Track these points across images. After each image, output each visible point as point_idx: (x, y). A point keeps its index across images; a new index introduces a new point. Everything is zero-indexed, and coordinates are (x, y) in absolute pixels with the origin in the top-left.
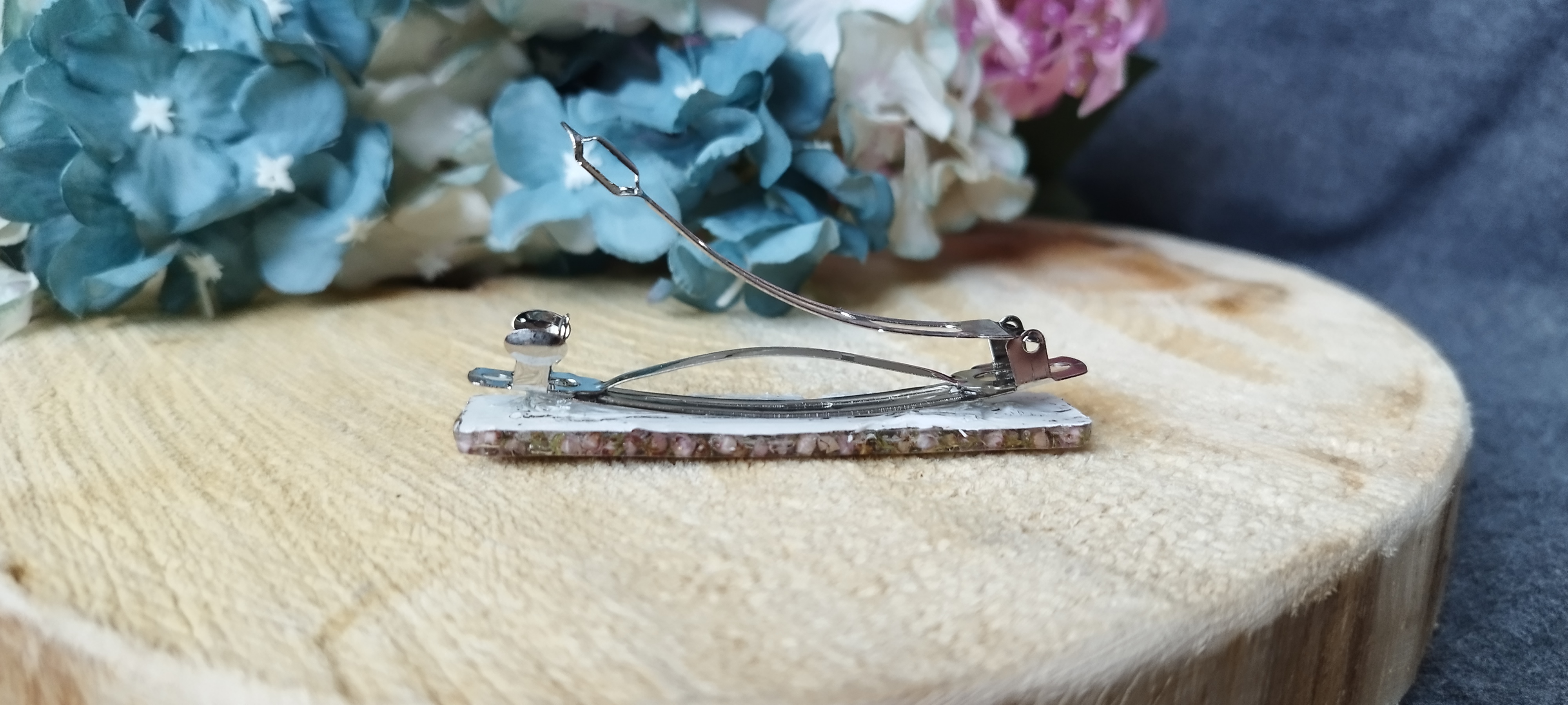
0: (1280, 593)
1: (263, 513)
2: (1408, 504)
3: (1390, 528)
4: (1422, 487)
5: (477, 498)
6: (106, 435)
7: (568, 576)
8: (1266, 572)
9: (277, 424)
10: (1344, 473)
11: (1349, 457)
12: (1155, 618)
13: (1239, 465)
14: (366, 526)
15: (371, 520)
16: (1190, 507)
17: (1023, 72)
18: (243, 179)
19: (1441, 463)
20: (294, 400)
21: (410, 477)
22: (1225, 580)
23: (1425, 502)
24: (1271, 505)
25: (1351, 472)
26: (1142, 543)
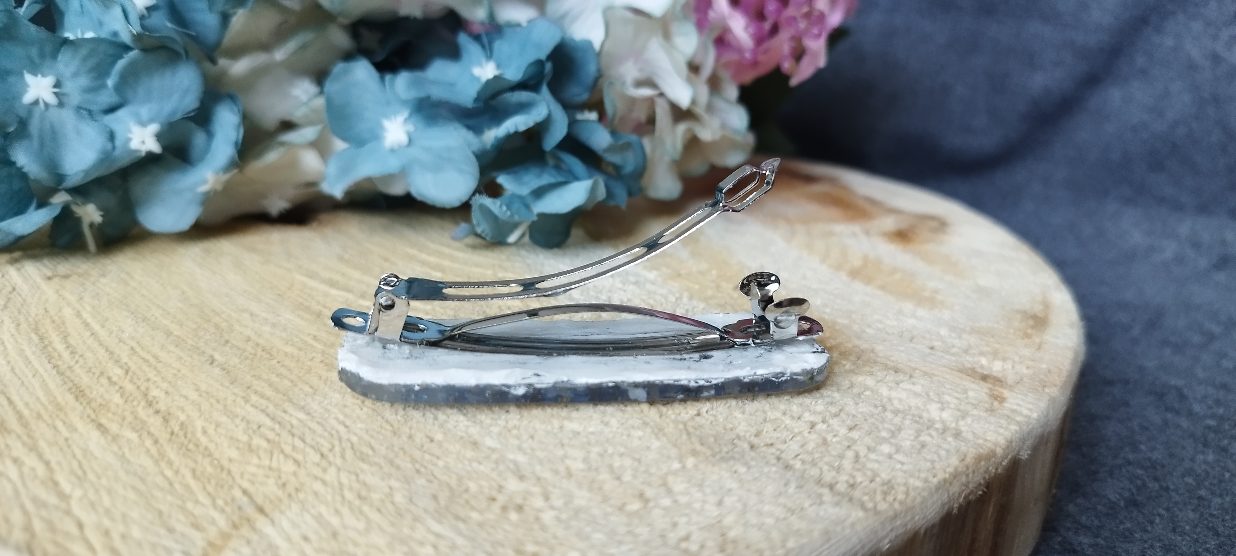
0: (945, 497)
1: (149, 443)
2: (1039, 416)
3: (1025, 436)
4: (1049, 400)
5: (323, 426)
6: (13, 369)
7: (399, 498)
8: (935, 481)
9: (155, 357)
10: (991, 389)
11: (995, 374)
12: (853, 525)
13: (914, 384)
14: (234, 454)
15: (238, 448)
16: (877, 423)
17: (748, 55)
18: (118, 143)
19: (1063, 379)
20: (169, 334)
21: (267, 407)
22: (902, 489)
23: (1051, 413)
24: (938, 419)
25: (997, 388)
26: (841, 457)
